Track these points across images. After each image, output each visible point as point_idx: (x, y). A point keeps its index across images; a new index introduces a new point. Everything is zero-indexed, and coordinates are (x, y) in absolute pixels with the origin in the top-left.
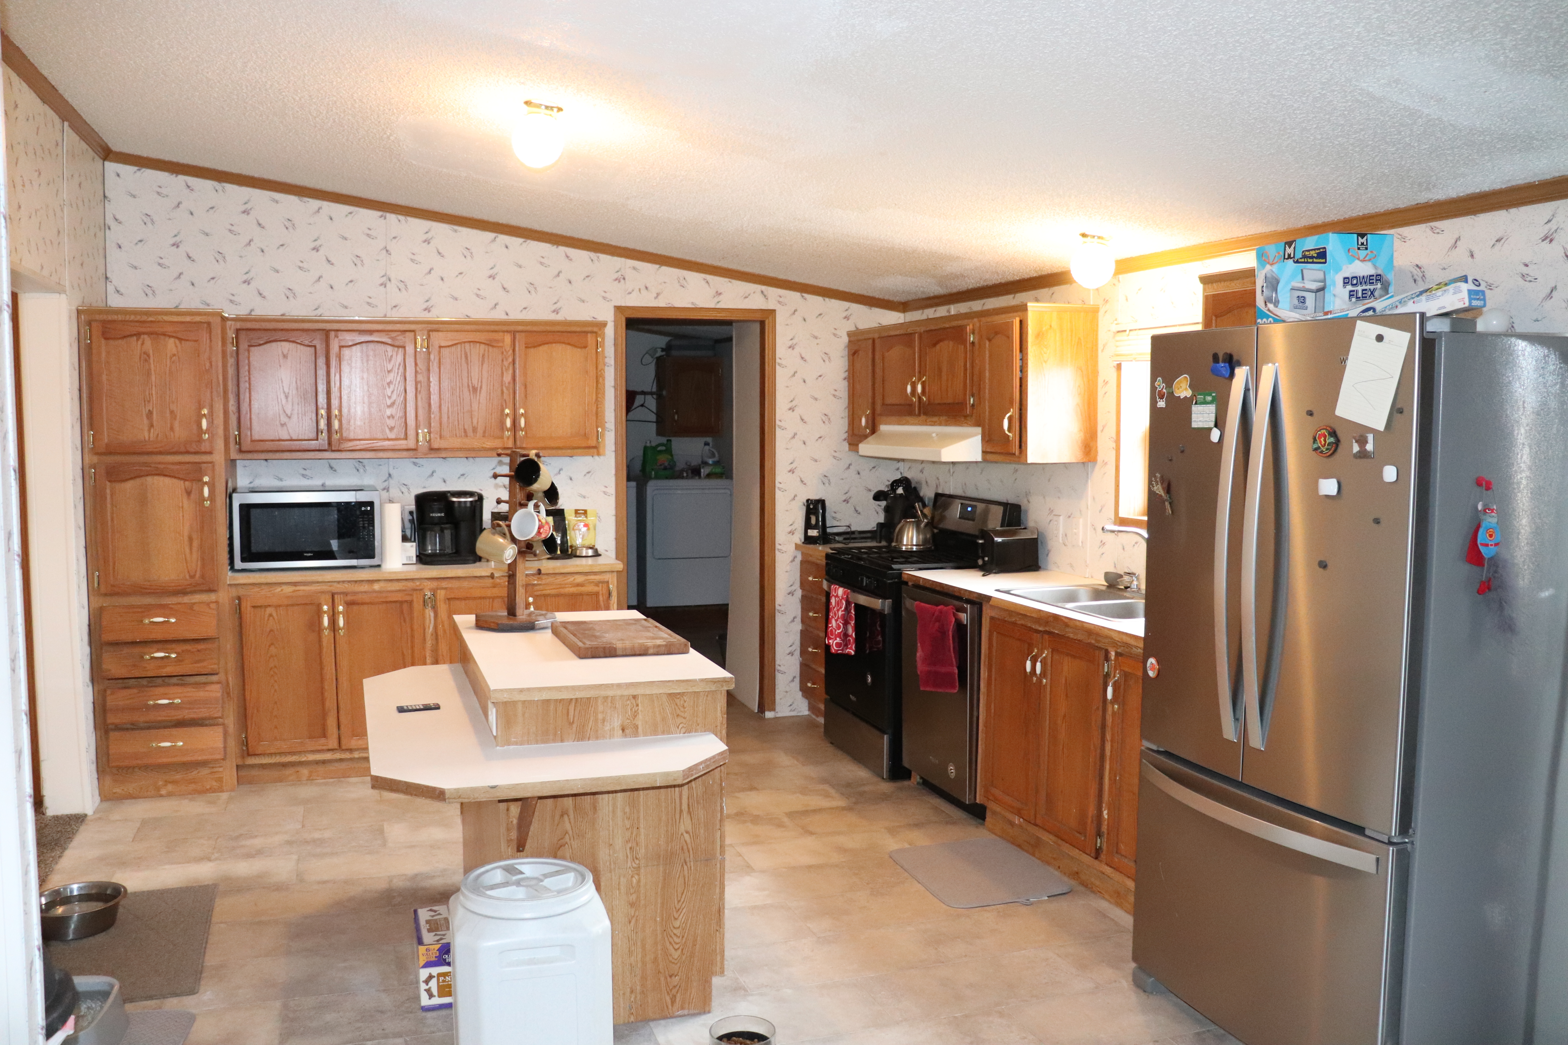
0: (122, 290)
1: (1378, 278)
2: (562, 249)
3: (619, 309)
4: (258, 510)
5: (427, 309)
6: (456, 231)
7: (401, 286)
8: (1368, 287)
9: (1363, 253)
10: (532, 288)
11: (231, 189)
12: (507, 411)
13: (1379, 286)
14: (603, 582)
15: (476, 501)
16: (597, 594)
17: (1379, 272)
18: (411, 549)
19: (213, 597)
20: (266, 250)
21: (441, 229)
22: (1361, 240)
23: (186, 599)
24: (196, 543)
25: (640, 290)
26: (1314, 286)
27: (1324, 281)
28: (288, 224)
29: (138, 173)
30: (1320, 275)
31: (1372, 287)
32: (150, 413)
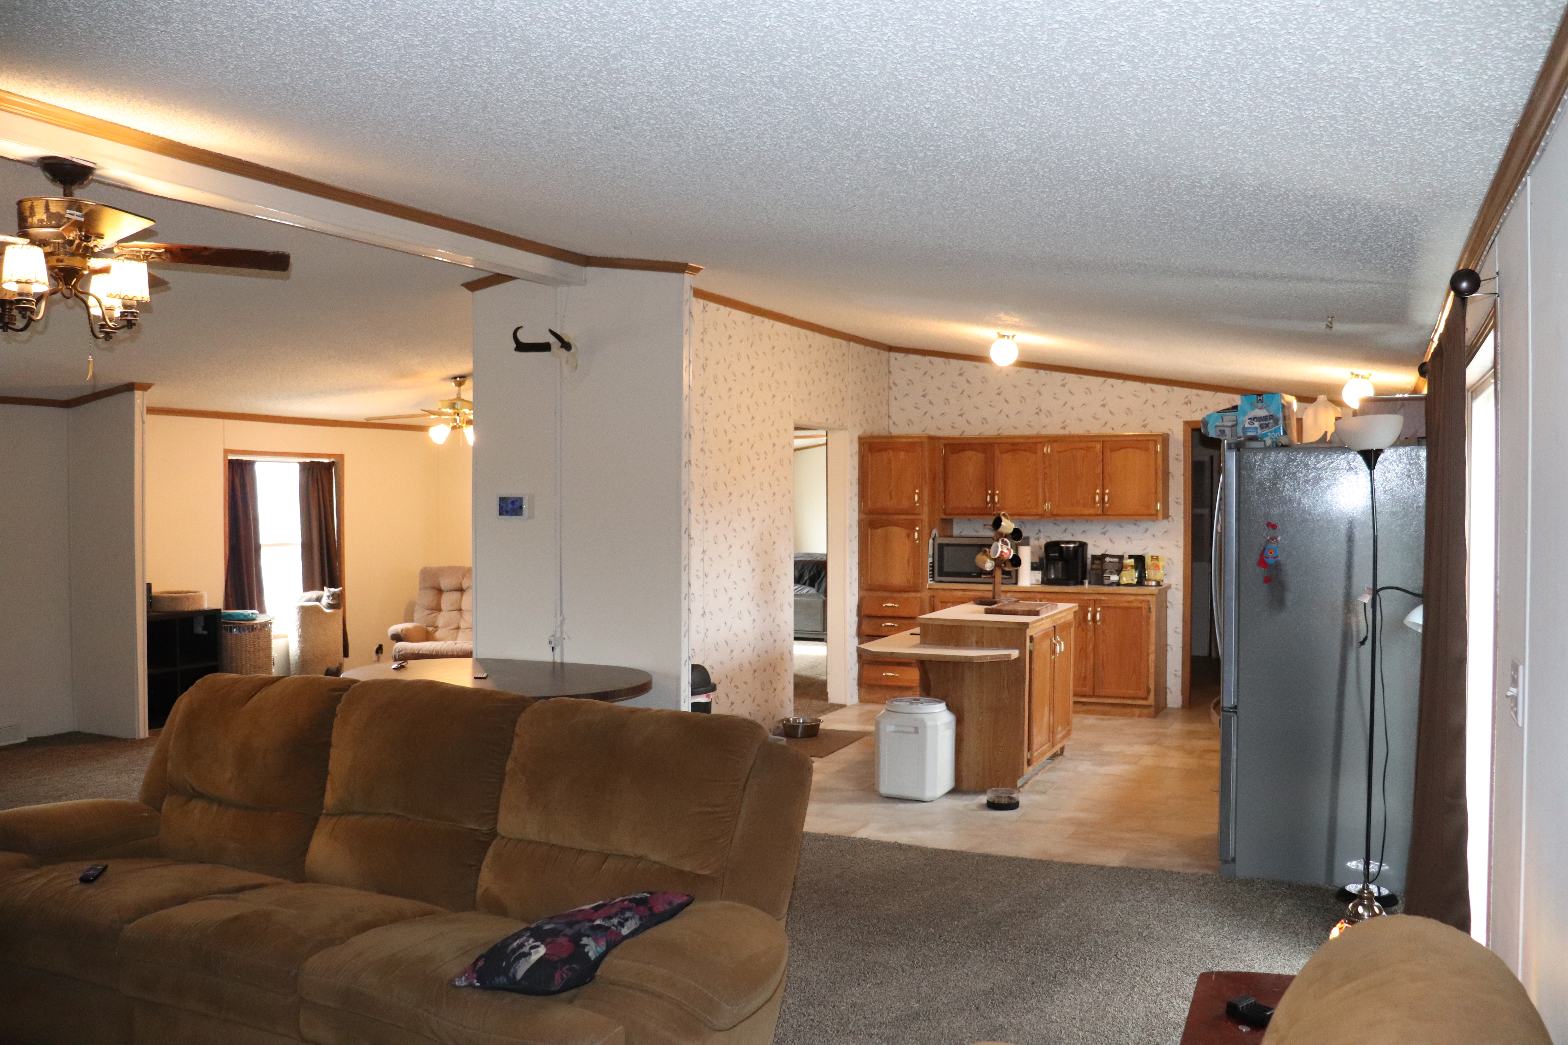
0: (897, 423)
1: (1271, 417)
2: (1149, 385)
3: (1186, 423)
4: (950, 548)
5: (1064, 428)
6: (1081, 378)
7: (1048, 414)
8: (1264, 422)
9: (1260, 405)
10: (1129, 411)
11: (954, 362)
12: (1098, 491)
13: (1272, 421)
14: (1144, 601)
15: (1077, 547)
16: (1140, 608)
17: (1272, 414)
18: (1038, 575)
19: (919, 595)
20: (971, 396)
21: (1072, 378)
22: (1259, 398)
23: (906, 595)
24: (911, 564)
25: (1201, 410)
26: (1230, 424)
27: (1236, 421)
28: (983, 380)
29: (906, 357)
30: (1234, 418)
31: (1267, 422)
32: (891, 492)
